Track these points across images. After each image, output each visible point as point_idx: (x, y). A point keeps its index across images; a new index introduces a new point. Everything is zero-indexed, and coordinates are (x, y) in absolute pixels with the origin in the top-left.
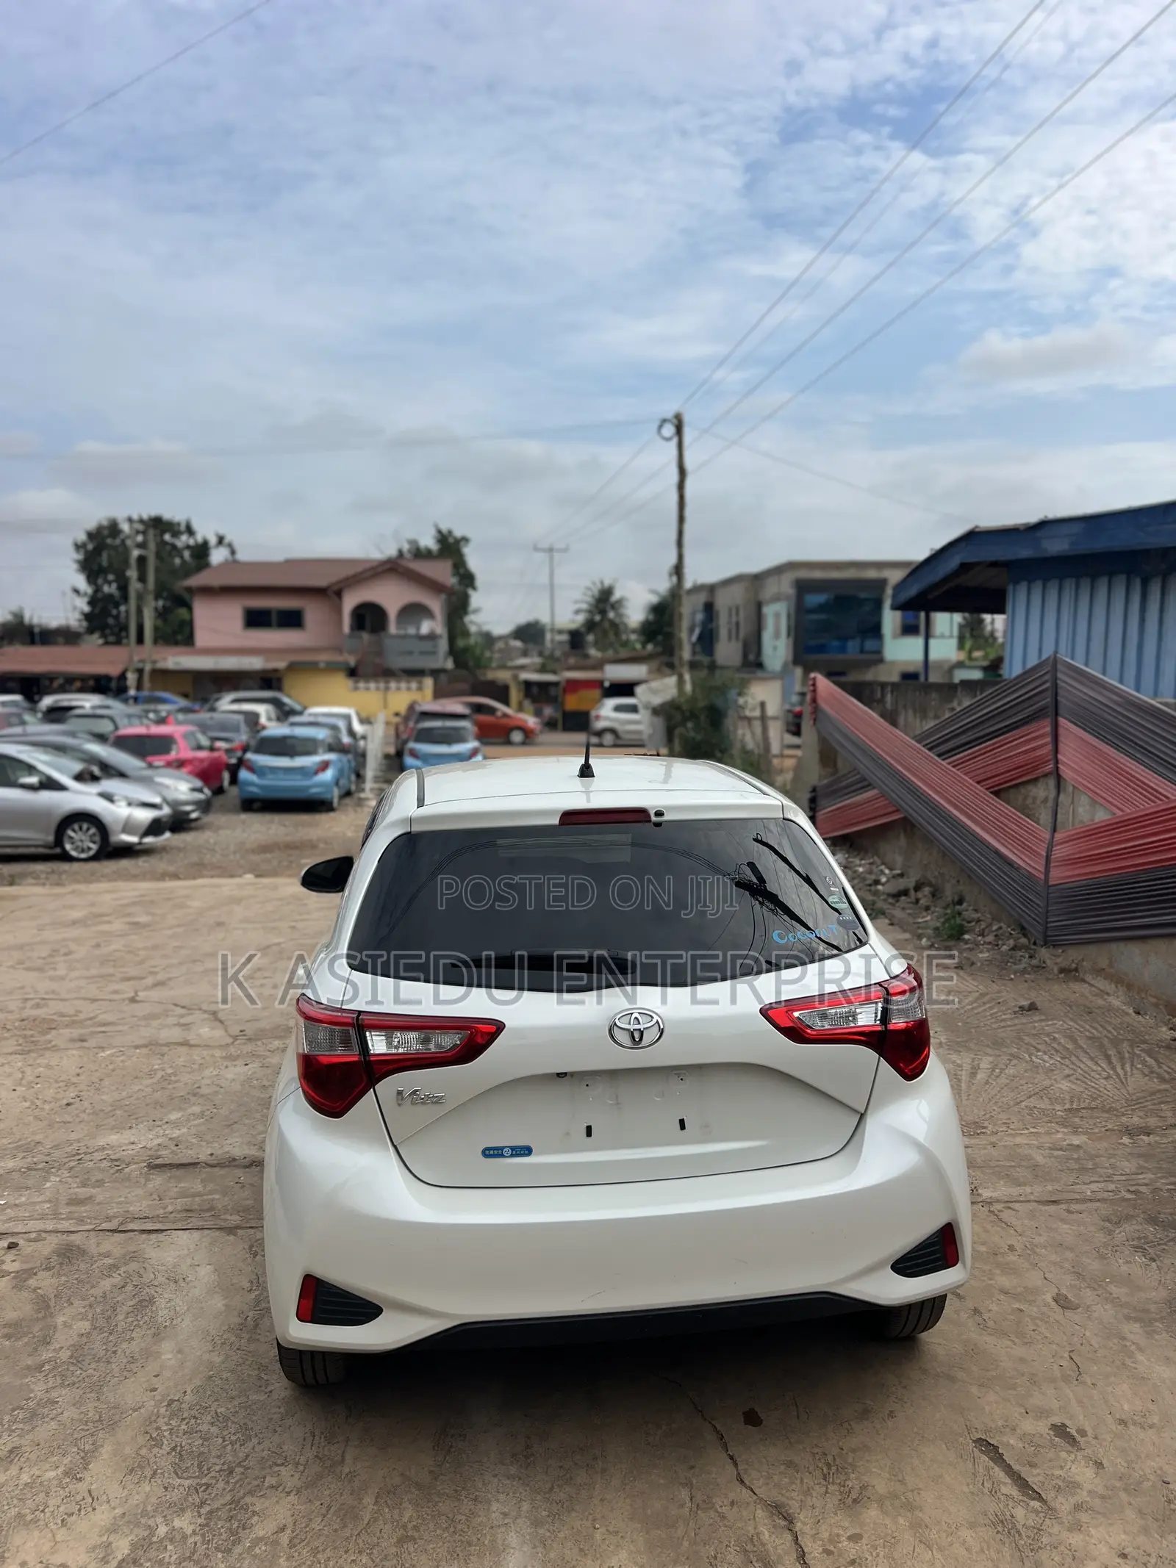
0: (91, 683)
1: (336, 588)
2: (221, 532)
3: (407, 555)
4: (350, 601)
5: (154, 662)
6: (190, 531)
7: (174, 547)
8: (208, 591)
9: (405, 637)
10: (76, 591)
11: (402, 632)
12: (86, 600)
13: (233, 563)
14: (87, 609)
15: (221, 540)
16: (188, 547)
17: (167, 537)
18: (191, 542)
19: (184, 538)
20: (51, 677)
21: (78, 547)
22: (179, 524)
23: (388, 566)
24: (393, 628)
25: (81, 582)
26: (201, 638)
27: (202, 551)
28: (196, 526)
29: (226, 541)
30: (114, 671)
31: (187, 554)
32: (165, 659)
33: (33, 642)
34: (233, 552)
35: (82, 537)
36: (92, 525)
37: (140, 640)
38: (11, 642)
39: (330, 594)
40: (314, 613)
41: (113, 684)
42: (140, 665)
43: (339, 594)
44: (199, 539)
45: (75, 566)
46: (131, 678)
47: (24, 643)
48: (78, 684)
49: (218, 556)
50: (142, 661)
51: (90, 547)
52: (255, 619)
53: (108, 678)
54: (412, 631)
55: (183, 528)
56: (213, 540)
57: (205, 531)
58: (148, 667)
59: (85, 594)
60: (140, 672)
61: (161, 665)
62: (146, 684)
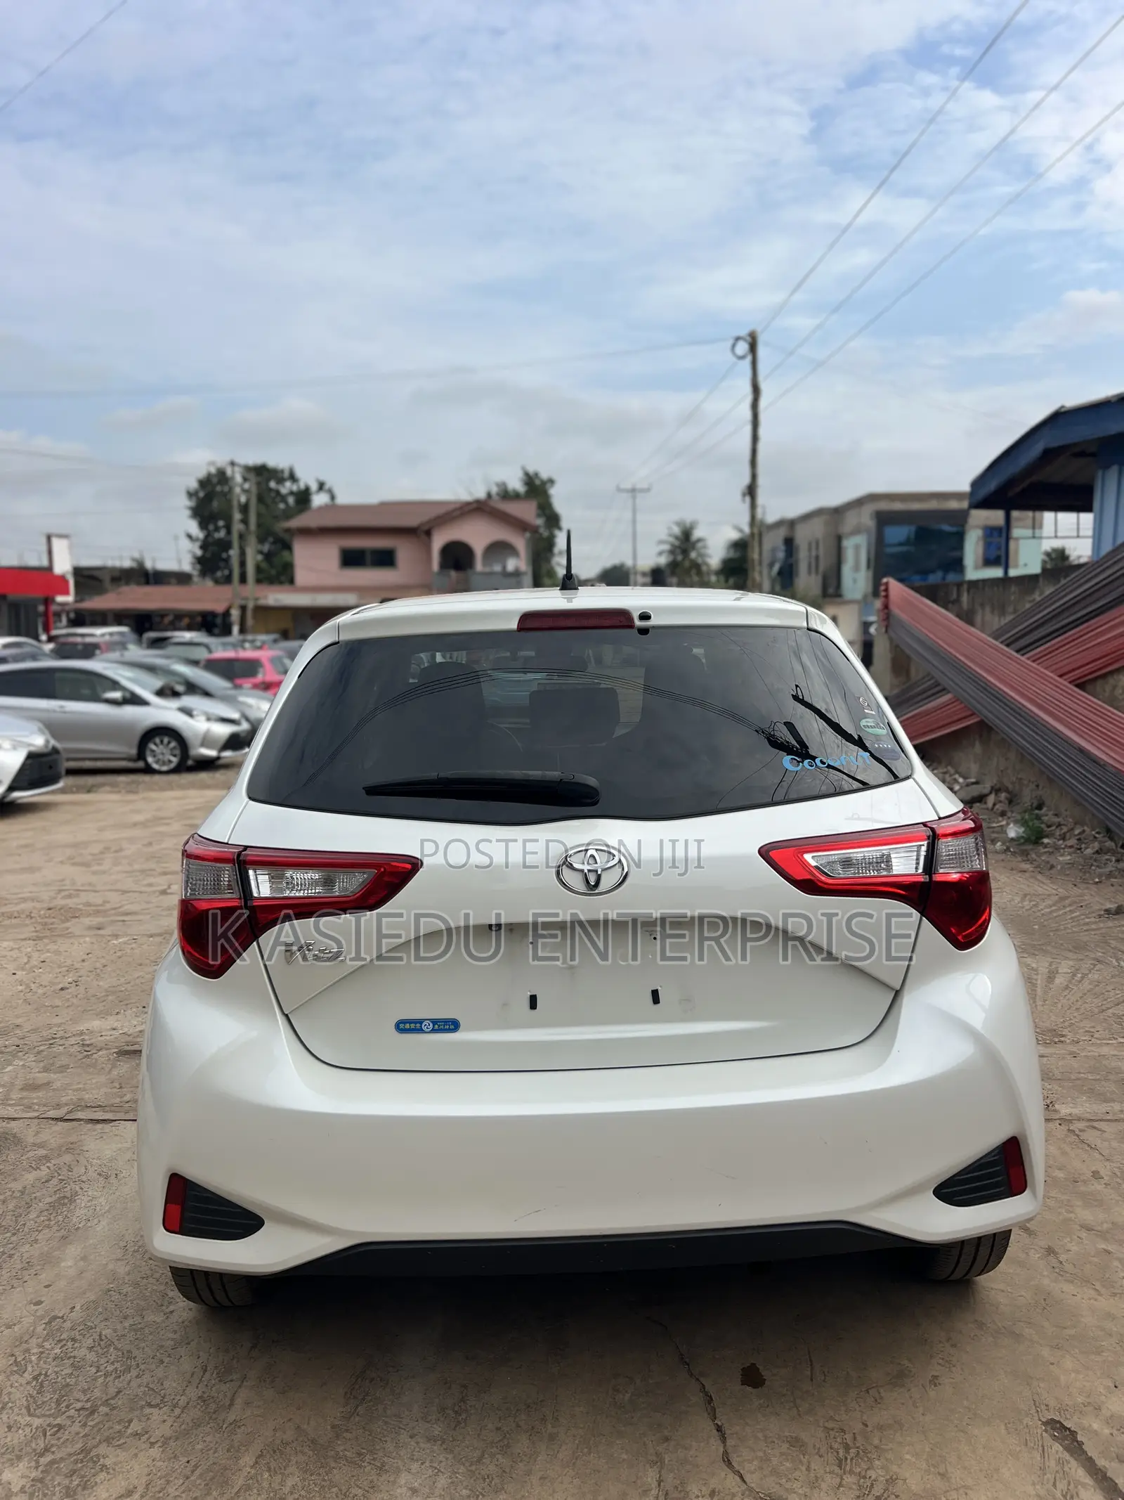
0: (199, 619)
1: (426, 528)
2: (322, 478)
3: (495, 497)
4: (439, 541)
5: (257, 599)
6: (293, 477)
7: (278, 492)
8: (307, 532)
9: (492, 574)
10: (190, 536)
11: (487, 570)
12: (198, 544)
13: (332, 507)
14: (199, 553)
15: (321, 486)
16: (292, 493)
18: (295, 488)
19: (288, 484)
20: (162, 614)
21: (190, 495)
22: (282, 471)
23: (475, 506)
24: (479, 566)
25: (194, 527)
26: (301, 576)
27: (303, 498)
28: (299, 473)
29: (327, 487)
30: (219, 608)
31: (291, 500)
32: (266, 597)
33: (147, 583)
34: (333, 497)
35: (194, 485)
36: (202, 474)
37: (243, 579)
38: (127, 583)
39: (420, 533)
40: (405, 552)
41: (219, 621)
42: (243, 602)
43: (428, 533)
44: (302, 486)
45: (188, 513)
46: (235, 614)
47: (139, 584)
48: (186, 621)
49: (319, 500)
50: (246, 599)
51: (201, 494)
52: (351, 559)
53: (213, 614)
54: (497, 568)
55: (286, 474)
56: (314, 487)
57: (307, 478)
58: (251, 605)
59: (197, 539)
60: (243, 609)
61: (262, 602)
62: (250, 622)
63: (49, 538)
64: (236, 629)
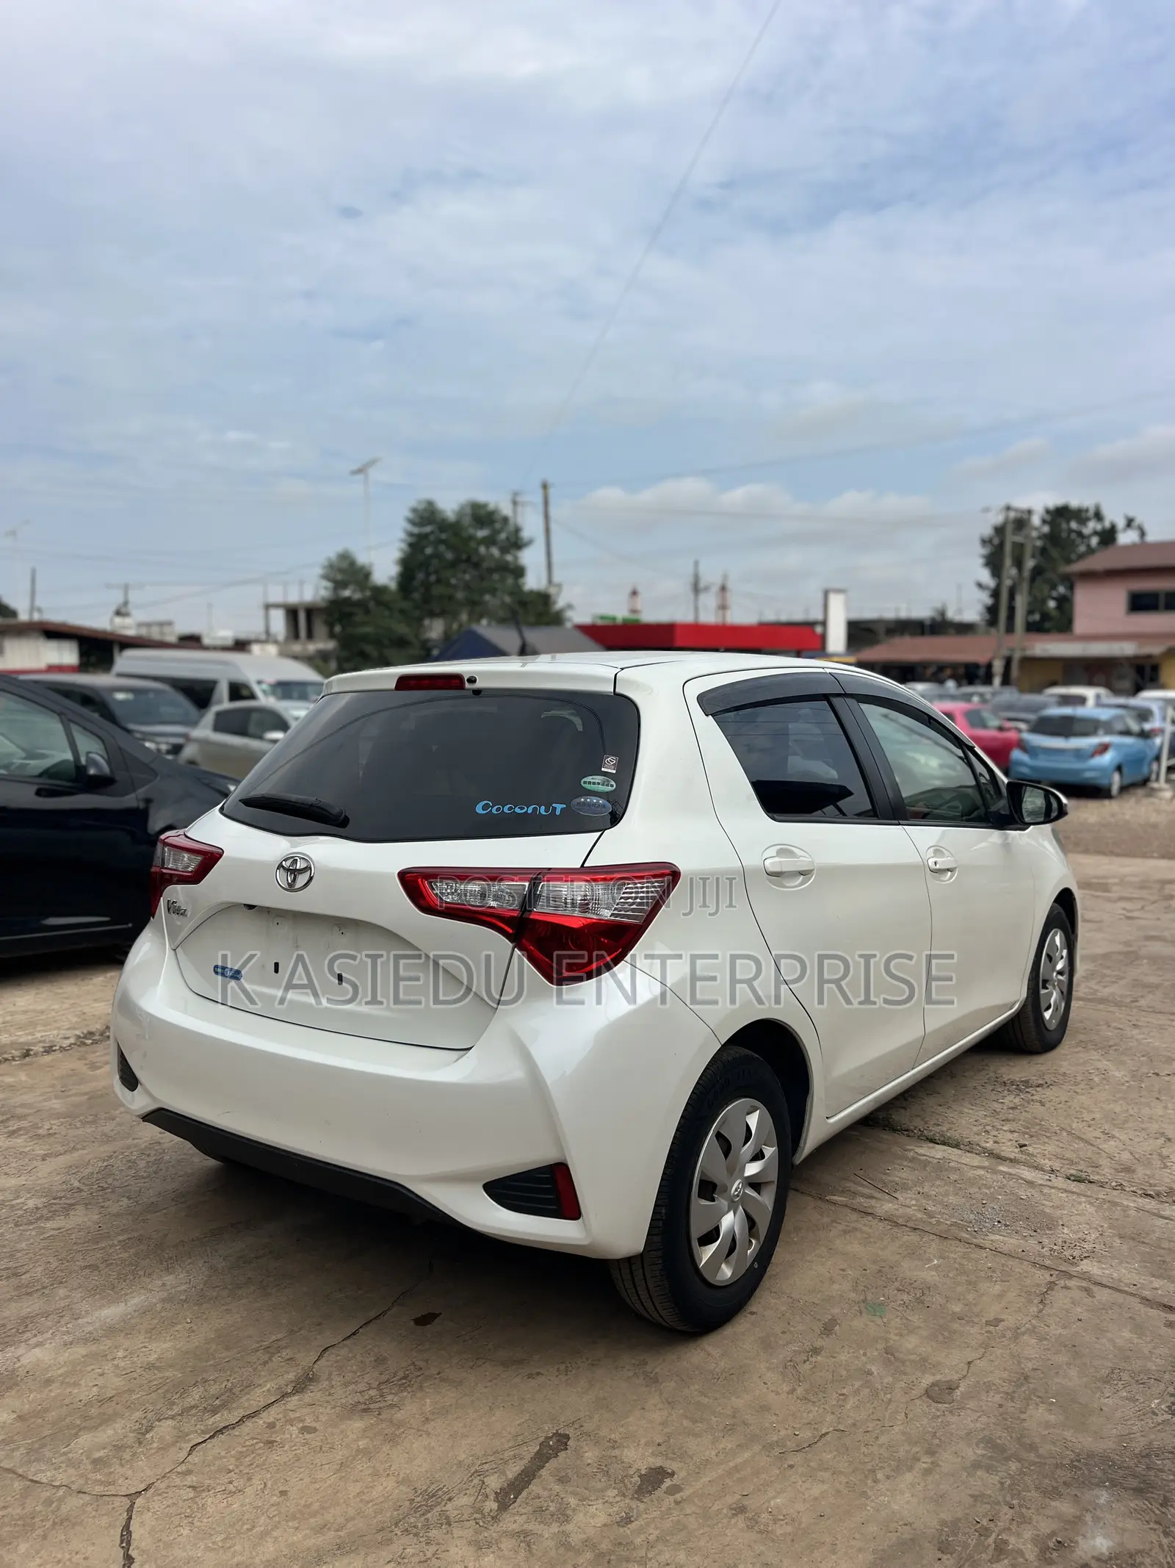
0: (961, 671)
2: (1131, 514)
5: (1024, 650)
6: (1098, 516)
7: (1080, 534)
8: (1091, 576)
10: (980, 585)
12: (988, 592)
13: (1143, 546)
14: (988, 601)
15: (1130, 523)
16: (1096, 533)
17: (1074, 525)
18: (1099, 527)
19: (1092, 525)
20: (924, 665)
21: (984, 542)
22: (1087, 510)
25: (985, 576)
26: (1080, 625)
27: (1108, 536)
28: (1105, 511)
29: (1135, 524)
30: (983, 659)
31: (1094, 541)
32: (1036, 647)
34: (1143, 534)
35: (988, 531)
37: (1010, 628)
41: (982, 672)
42: (1008, 654)
44: (1107, 524)
45: (981, 561)
46: (998, 666)
48: (948, 672)
49: (1126, 538)
50: (1012, 650)
51: (995, 541)
52: (1140, 603)
53: (976, 666)
55: (1091, 513)
56: (1121, 524)
57: (1114, 515)
58: (1017, 656)
59: (988, 587)
60: (1008, 662)
61: (1029, 653)
62: (1015, 672)
63: (826, 594)
64: (997, 681)
